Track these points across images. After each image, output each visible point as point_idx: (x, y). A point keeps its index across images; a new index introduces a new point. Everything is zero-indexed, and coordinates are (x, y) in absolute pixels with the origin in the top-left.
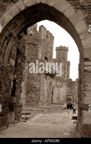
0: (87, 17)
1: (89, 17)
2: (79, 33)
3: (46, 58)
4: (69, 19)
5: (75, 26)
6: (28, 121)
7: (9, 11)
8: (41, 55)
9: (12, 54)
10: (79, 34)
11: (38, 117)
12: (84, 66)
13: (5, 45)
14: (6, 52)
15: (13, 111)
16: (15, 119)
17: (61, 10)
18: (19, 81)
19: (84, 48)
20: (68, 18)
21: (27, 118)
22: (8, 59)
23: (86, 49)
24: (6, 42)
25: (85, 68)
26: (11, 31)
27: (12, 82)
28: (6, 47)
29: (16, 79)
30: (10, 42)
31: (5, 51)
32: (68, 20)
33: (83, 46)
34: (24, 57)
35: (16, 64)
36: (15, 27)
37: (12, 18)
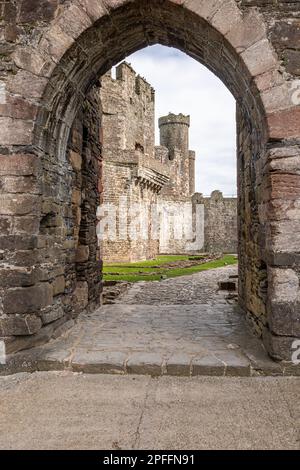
0: (274, 29)
1: (279, 28)
2: (253, 74)
3: (138, 146)
4: (226, 37)
5: (243, 55)
6: (116, 301)
7: (62, 21)
8: (125, 140)
9: (74, 141)
10: (253, 78)
11: (138, 290)
12: (270, 160)
13: (58, 117)
14: (61, 135)
15: (83, 281)
16: (89, 300)
17: (204, 14)
18: (91, 206)
19: (267, 111)
20: (223, 33)
21: (112, 294)
22: (67, 152)
23: (272, 115)
24: (60, 108)
25: (273, 163)
26: (70, 78)
27: (79, 211)
28: (60, 122)
29: (85, 201)
30: (69, 107)
31: (58, 132)
32: (222, 40)
33: (266, 106)
34: (97, 145)
35: (83, 165)
36: (80, 68)
37: (73, 40)
